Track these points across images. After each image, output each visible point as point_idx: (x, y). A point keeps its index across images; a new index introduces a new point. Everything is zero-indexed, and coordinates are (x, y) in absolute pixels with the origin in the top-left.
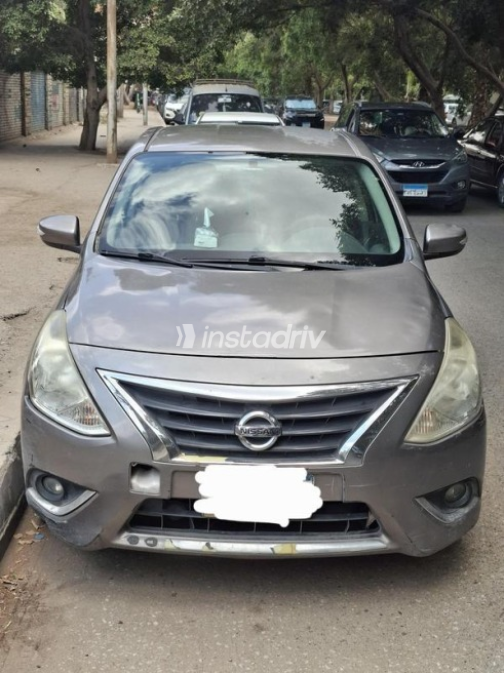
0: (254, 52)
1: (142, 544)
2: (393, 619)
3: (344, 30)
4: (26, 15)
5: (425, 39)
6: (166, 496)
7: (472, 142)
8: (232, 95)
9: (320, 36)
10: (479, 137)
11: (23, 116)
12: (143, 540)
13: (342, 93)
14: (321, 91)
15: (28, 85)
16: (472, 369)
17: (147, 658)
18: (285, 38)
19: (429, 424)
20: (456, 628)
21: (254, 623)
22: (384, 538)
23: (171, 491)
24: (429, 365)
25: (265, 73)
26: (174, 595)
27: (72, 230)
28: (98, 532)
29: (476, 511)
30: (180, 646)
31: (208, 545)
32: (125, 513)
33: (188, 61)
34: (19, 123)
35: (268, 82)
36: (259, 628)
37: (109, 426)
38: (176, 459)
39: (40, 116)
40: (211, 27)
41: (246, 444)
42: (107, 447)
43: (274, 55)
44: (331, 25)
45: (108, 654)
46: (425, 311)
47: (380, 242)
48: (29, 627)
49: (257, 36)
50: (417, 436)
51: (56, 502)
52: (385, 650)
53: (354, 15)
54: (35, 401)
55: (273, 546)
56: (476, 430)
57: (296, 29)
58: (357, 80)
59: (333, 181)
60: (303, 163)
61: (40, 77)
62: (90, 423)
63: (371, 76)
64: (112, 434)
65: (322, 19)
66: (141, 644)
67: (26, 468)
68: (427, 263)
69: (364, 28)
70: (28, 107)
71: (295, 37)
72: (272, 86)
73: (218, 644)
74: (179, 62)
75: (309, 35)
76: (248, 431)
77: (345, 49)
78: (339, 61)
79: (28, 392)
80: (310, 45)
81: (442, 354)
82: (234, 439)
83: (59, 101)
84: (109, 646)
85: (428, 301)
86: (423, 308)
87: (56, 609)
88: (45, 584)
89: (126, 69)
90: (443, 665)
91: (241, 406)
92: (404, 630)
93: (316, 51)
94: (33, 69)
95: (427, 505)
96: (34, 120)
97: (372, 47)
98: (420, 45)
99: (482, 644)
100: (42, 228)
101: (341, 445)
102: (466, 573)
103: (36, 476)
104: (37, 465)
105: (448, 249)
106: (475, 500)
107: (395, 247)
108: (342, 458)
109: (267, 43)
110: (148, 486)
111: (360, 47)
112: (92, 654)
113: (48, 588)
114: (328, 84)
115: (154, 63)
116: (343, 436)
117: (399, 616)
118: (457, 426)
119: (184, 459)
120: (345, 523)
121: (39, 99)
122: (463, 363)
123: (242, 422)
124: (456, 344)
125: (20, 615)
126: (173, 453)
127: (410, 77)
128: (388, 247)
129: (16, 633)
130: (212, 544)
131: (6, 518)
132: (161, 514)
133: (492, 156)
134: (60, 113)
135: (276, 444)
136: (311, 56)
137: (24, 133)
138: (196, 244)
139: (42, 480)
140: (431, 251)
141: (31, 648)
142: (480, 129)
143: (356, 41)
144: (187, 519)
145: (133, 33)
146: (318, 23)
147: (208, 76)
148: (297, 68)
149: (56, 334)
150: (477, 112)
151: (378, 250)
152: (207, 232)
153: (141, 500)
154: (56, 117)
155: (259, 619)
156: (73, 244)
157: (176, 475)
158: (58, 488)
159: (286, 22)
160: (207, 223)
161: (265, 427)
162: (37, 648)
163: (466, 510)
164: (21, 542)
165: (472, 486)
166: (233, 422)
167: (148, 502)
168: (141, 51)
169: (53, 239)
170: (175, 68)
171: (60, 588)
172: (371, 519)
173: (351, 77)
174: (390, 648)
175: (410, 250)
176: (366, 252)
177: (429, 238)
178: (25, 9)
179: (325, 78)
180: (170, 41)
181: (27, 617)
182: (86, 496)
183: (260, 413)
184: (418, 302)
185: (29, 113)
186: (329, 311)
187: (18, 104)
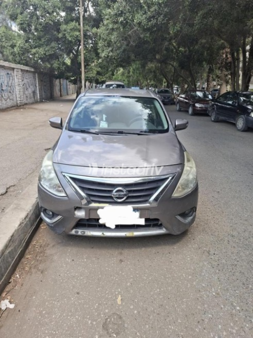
0: (123, 74)
1: (80, 233)
2: (167, 256)
3: (147, 68)
4: (59, 62)
5: (168, 70)
6: (87, 218)
7: (181, 97)
8: (117, 85)
9: (141, 69)
10: (183, 96)
11: (61, 91)
12: (80, 232)
13: (146, 86)
14: (141, 85)
15: (62, 82)
16: (194, 169)
17: (81, 276)
18: (131, 70)
19: (180, 190)
20: (189, 259)
21: (119, 259)
22: (164, 229)
23: (89, 216)
24: (179, 168)
25: (126, 80)
26: (93, 248)
27: (59, 122)
28: (64, 230)
29: (194, 217)
30: (93, 270)
31: (103, 234)
32: (73, 223)
33: (104, 75)
34: (60, 93)
35: (127, 82)
36: (121, 261)
37: (66, 194)
38: (90, 205)
39: (66, 91)
40: (110, 64)
41: (116, 199)
42: (66, 201)
43: (129, 75)
44: (143, 66)
45: (67, 274)
46: (177, 149)
47: (161, 125)
48: (40, 263)
49: (124, 69)
50: (176, 194)
51: (50, 218)
52: (165, 269)
53: (149, 63)
54: (42, 183)
55: (126, 233)
56: (195, 191)
57: (134, 67)
58: (150, 82)
59: (145, 106)
60: (136, 100)
61: (65, 81)
62: (60, 191)
63: (154, 80)
64: (67, 196)
65: (141, 64)
66: (80, 269)
67: (40, 206)
68: (176, 132)
69: (152, 67)
70: (62, 89)
71: (134, 70)
72: (128, 84)
73: (107, 268)
74: (102, 75)
75: (138, 69)
76: (116, 195)
77: (147, 73)
78: (146, 76)
79: (40, 180)
80: (138, 72)
81: (184, 165)
82: (111, 197)
83: (71, 87)
84: (68, 271)
85: (178, 145)
86: (177, 148)
87: (51, 255)
88: (48, 244)
89: (88, 77)
90: (185, 276)
91: (114, 186)
92: (171, 260)
93: (140, 73)
94: (62, 78)
95: (179, 218)
96: (64, 92)
97: (154, 72)
98: (167, 72)
99: (198, 266)
100: (50, 121)
101: (150, 198)
102: (190, 236)
103: (43, 209)
104: (43, 206)
105: (182, 127)
106: (194, 213)
107: (166, 127)
108: (150, 203)
109: (126, 72)
110: (81, 214)
111: (151, 72)
112: (61, 275)
113: (49, 246)
114: (143, 83)
115: (95, 75)
116: (151, 195)
117: (169, 254)
118: (189, 190)
119: (94, 205)
120: (151, 225)
121: (65, 86)
122: (191, 167)
123: (114, 191)
124: (189, 161)
125: (38, 258)
126: (89, 202)
127: (164, 80)
128: (163, 127)
129: (35, 266)
130: (105, 233)
131: (36, 221)
132: (87, 223)
133: (187, 101)
134: (71, 91)
135: (127, 199)
136: (138, 74)
137: (61, 96)
138: (101, 126)
139: (45, 211)
140: (177, 128)
141: (40, 273)
142: (184, 94)
143: (150, 71)
144: (96, 225)
145: (89, 67)
146: (140, 66)
147: (111, 79)
148: (135, 78)
149: (48, 159)
150: (182, 90)
151: (160, 128)
152: (104, 122)
153: (78, 219)
154: (70, 92)
155: (122, 257)
156: (60, 126)
157: (91, 211)
158: (51, 213)
159: (131, 65)
160: (104, 119)
161: (122, 193)
162: (42, 272)
163: (191, 218)
164: (42, 227)
165: (194, 209)
166: (110, 191)
167: (81, 220)
168: (91, 72)
169: (54, 125)
170: (101, 77)
171: (53, 246)
172: (160, 223)
173: (149, 81)
174: (166, 268)
175: (171, 128)
176: (156, 128)
177: (177, 124)
178: (58, 60)
179: (142, 81)
180: (99, 69)
181: (40, 259)
182: (59, 217)
183: (120, 188)
184: (175, 146)
185: (62, 91)
186: (145, 150)
187: (59, 88)
